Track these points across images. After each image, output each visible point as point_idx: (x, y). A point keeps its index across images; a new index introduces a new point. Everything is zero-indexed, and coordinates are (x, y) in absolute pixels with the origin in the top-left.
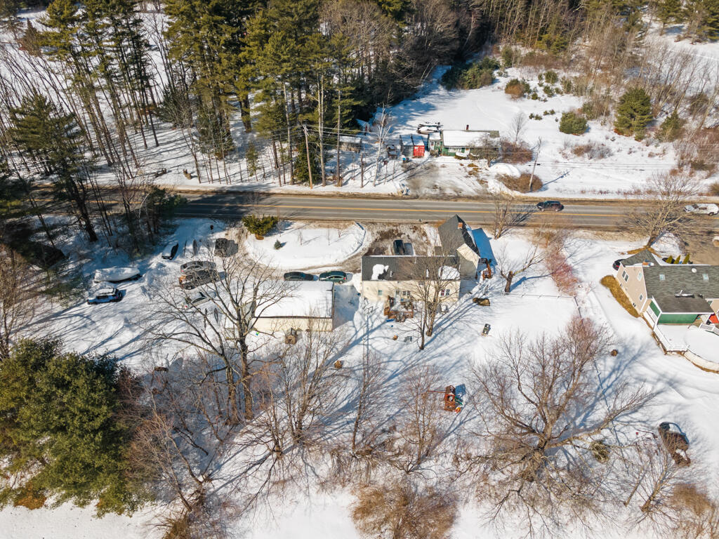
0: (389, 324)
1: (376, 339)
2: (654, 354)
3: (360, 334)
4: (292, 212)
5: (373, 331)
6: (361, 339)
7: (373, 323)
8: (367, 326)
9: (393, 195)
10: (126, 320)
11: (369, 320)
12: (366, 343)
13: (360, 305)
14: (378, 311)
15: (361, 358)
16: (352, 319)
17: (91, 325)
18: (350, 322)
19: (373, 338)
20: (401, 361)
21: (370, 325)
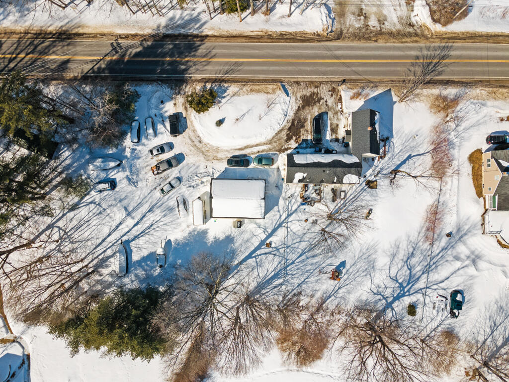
0: (303, 207)
1: (293, 222)
2: (476, 234)
3: (283, 218)
4: (226, 68)
5: (291, 214)
6: (283, 222)
7: (292, 207)
8: (288, 210)
9: (319, 35)
10: (126, 209)
11: (290, 204)
12: (286, 226)
13: (283, 190)
14: (296, 194)
15: (283, 240)
16: (277, 205)
17: (104, 212)
18: (276, 207)
19: (291, 222)
20: (308, 241)
21: (290, 209)
